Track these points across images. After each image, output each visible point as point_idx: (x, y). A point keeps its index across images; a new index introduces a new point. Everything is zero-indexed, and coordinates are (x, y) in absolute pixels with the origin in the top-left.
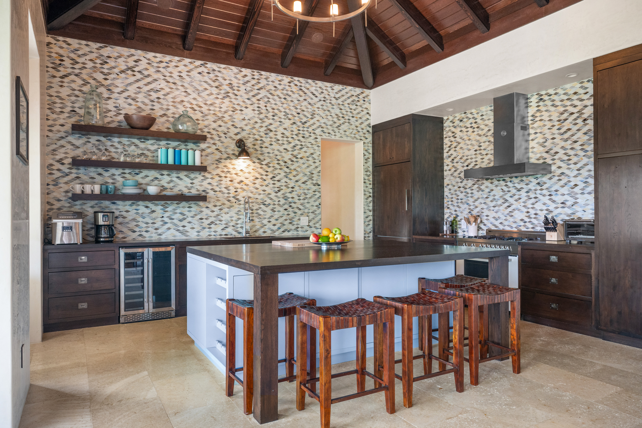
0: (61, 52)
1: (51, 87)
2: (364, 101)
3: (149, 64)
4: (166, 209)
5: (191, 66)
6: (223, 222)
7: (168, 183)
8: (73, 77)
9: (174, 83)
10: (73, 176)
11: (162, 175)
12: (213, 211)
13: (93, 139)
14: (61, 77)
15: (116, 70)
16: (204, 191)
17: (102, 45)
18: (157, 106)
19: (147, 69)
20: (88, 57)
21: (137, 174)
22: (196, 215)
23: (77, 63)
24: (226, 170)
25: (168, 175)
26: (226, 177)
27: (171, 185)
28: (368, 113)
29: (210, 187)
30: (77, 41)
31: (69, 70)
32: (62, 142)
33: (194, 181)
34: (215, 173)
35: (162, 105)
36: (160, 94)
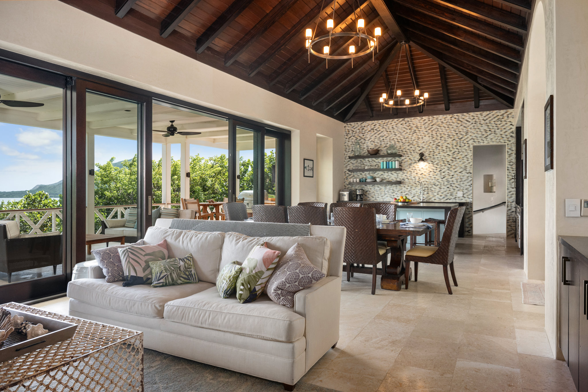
0: (349, 128)
1: (346, 143)
2: (508, 117)
3: (379, 125)
4: (387, 188)
5: (398, 122)
6: (412, 194)
7: (387, 176)
8: (352, 137)
9: (390, 131)
10: (352, 175)
11: (384, 173)
12: (407, 189)
13: (359, 160)
14: (349, 138)
15: (367, 131)
16: (403, 179)
17: (362, 122)
18: (383, 143)
19: (379, 128)
20: (357, 128)
21: (374, 173)
22: (399, 190)
23: (354, 131)
24: (414, 168)
25: (387, 173)
26: (414, 172)
27: (388, 177)
28: (511, 124)
29: (406, 177)
30: (354, 123)
31: (351, 135)
32: (349, 163)
33: (398, 175)
34: (408, 170)
35: (385, 142)
36: (384, 138)
